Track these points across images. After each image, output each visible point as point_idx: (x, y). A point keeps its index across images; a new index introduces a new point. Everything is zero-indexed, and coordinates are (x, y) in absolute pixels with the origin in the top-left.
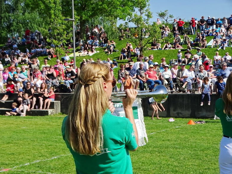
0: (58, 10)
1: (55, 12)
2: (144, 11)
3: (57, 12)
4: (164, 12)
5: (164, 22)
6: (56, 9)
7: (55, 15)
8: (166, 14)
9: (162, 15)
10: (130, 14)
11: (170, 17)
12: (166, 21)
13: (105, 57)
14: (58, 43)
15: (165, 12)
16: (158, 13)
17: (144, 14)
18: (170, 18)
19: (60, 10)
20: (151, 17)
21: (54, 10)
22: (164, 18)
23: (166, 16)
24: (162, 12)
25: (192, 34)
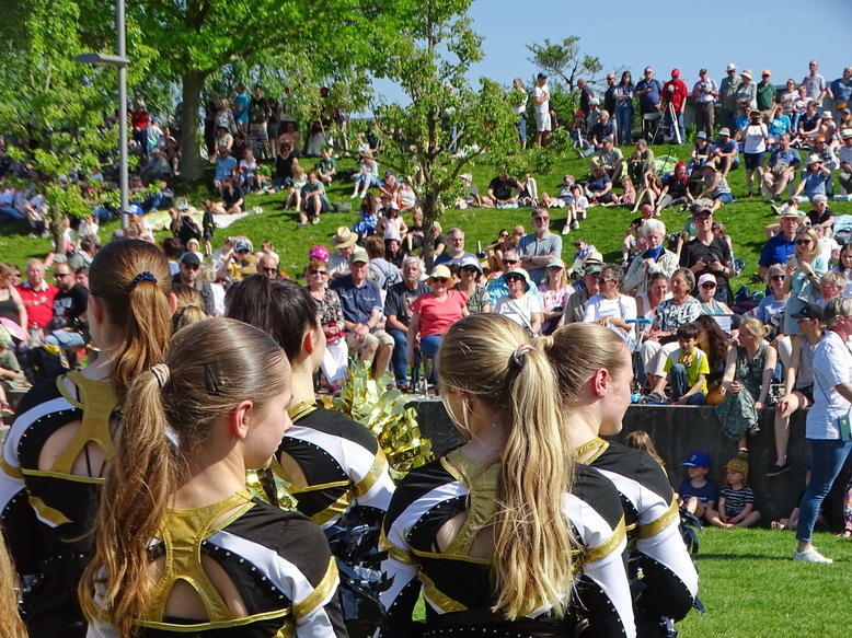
0: (64, 17)
1: (48, 24)
2: (447, 30)
3: (60, 26)
4: (562, 44)
5: (559, 86)
6: (51, 15)
7: (48, 38)
8: (569, 54)
9: (552, 58)
10: (382, 42)
11: (587, 65)
12: (569, 86)
13: (284, 236)
14: (57, 166)
15: (565, 44)
16: (536, 49)
17: (445, 41)
18: (587, 71)
19: (74, 19)
20: (475, 58)
21: (46, 18)
22: (560, 73)
23: (571, 62)
24: (552, 44)
25: (674, 142)
